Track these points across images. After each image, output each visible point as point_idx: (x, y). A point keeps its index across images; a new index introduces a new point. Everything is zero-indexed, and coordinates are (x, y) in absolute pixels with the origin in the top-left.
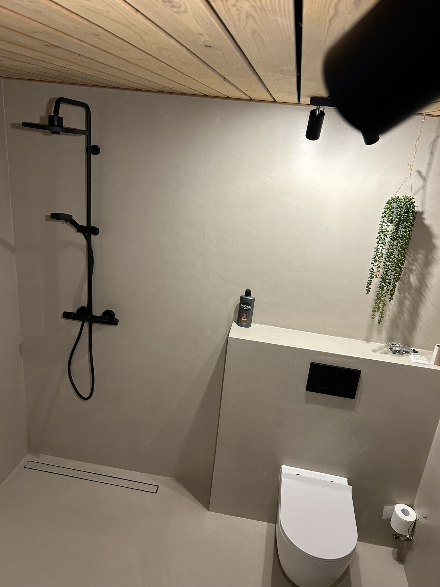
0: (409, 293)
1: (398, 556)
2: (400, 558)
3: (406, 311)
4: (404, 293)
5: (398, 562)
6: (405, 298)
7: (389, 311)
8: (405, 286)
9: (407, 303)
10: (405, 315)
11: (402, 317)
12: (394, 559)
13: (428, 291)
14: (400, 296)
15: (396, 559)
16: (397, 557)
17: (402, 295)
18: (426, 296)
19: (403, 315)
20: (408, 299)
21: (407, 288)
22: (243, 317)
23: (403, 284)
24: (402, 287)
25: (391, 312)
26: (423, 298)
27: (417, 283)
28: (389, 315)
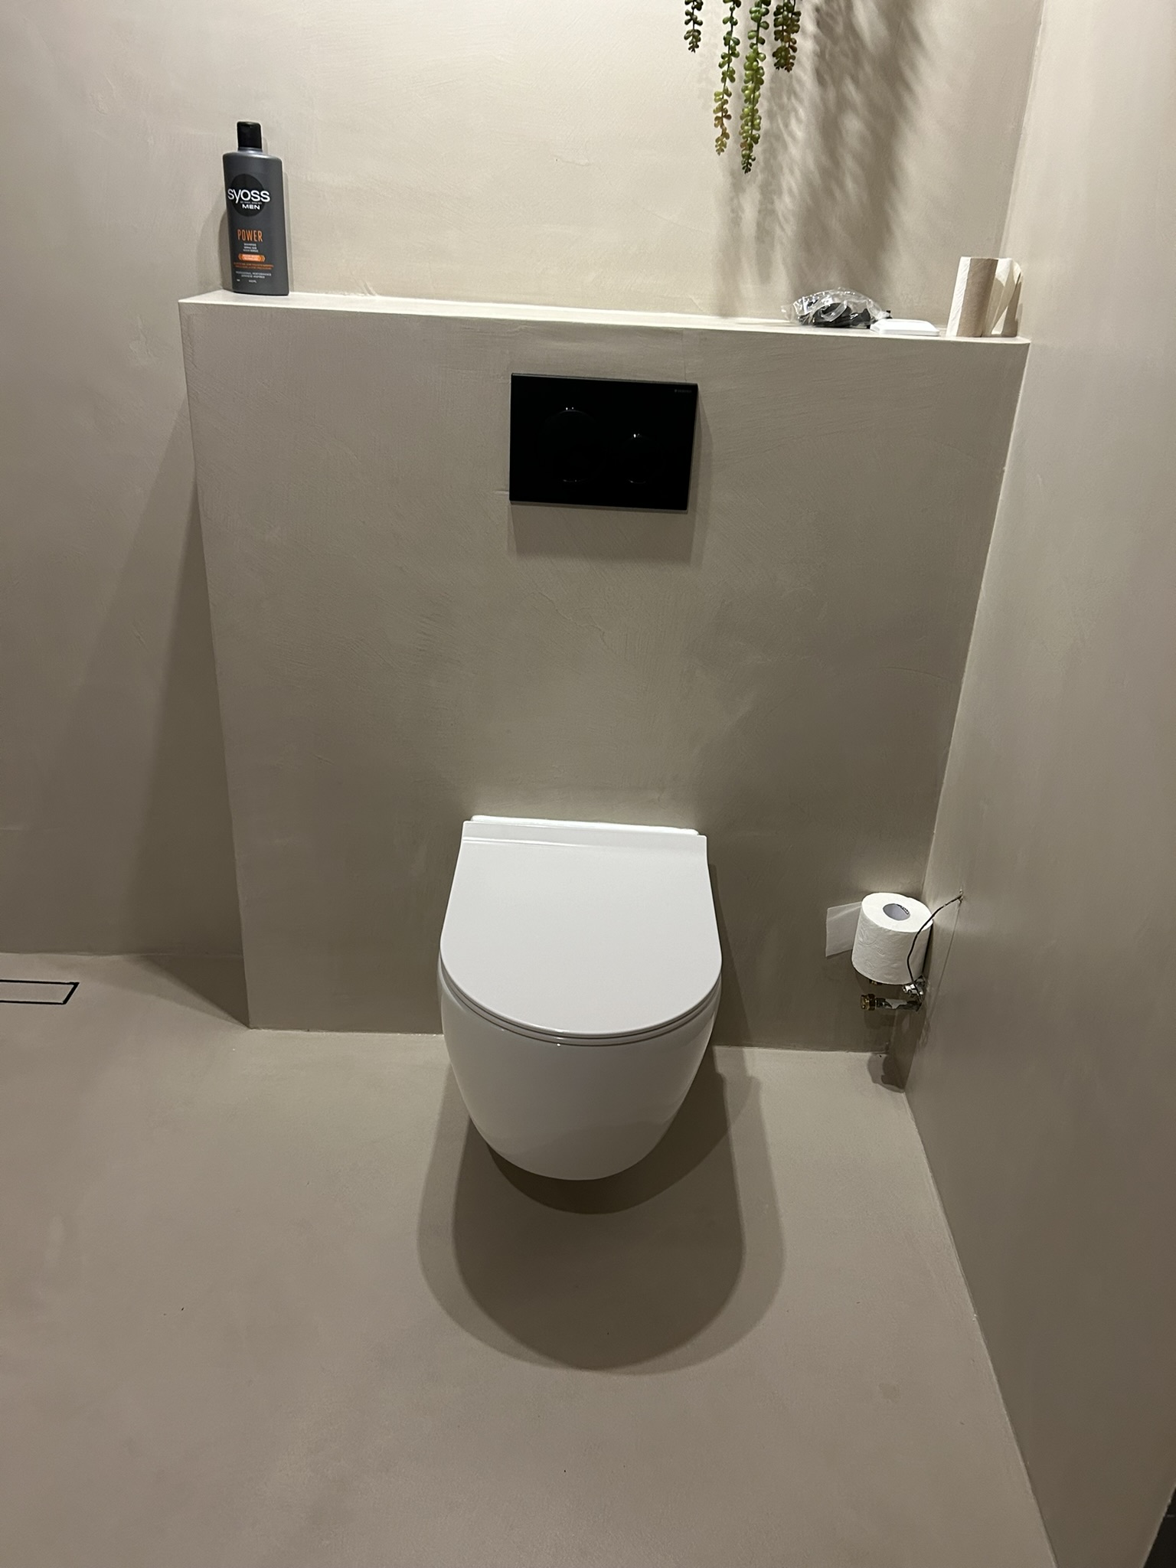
0: (855, 80)
1: (885, 1073)
2: (894, 1076)
3: (849, 163)
4: (838, 83)
5: (887, 1088)
6: (843, 104)
7: (792, 172)
8: (837, 49)
9: (853, 125)
10: (850, 185)
11: (838, 194)
12: (875, 1081)
13: (923, 65)
14: (824, 100)
15: (881, 1080)
16: (883, 1074)
17: (832, 94)
18: (918, 89)
19: (841, 186)
20: (855, 109)
21: (846, 56)
22: (246, 247)
23: (829, 43)
24: (827, 56)
25: (797, 173)
26: (907, 98)
27: (882, 31)
28: (790, 191)
